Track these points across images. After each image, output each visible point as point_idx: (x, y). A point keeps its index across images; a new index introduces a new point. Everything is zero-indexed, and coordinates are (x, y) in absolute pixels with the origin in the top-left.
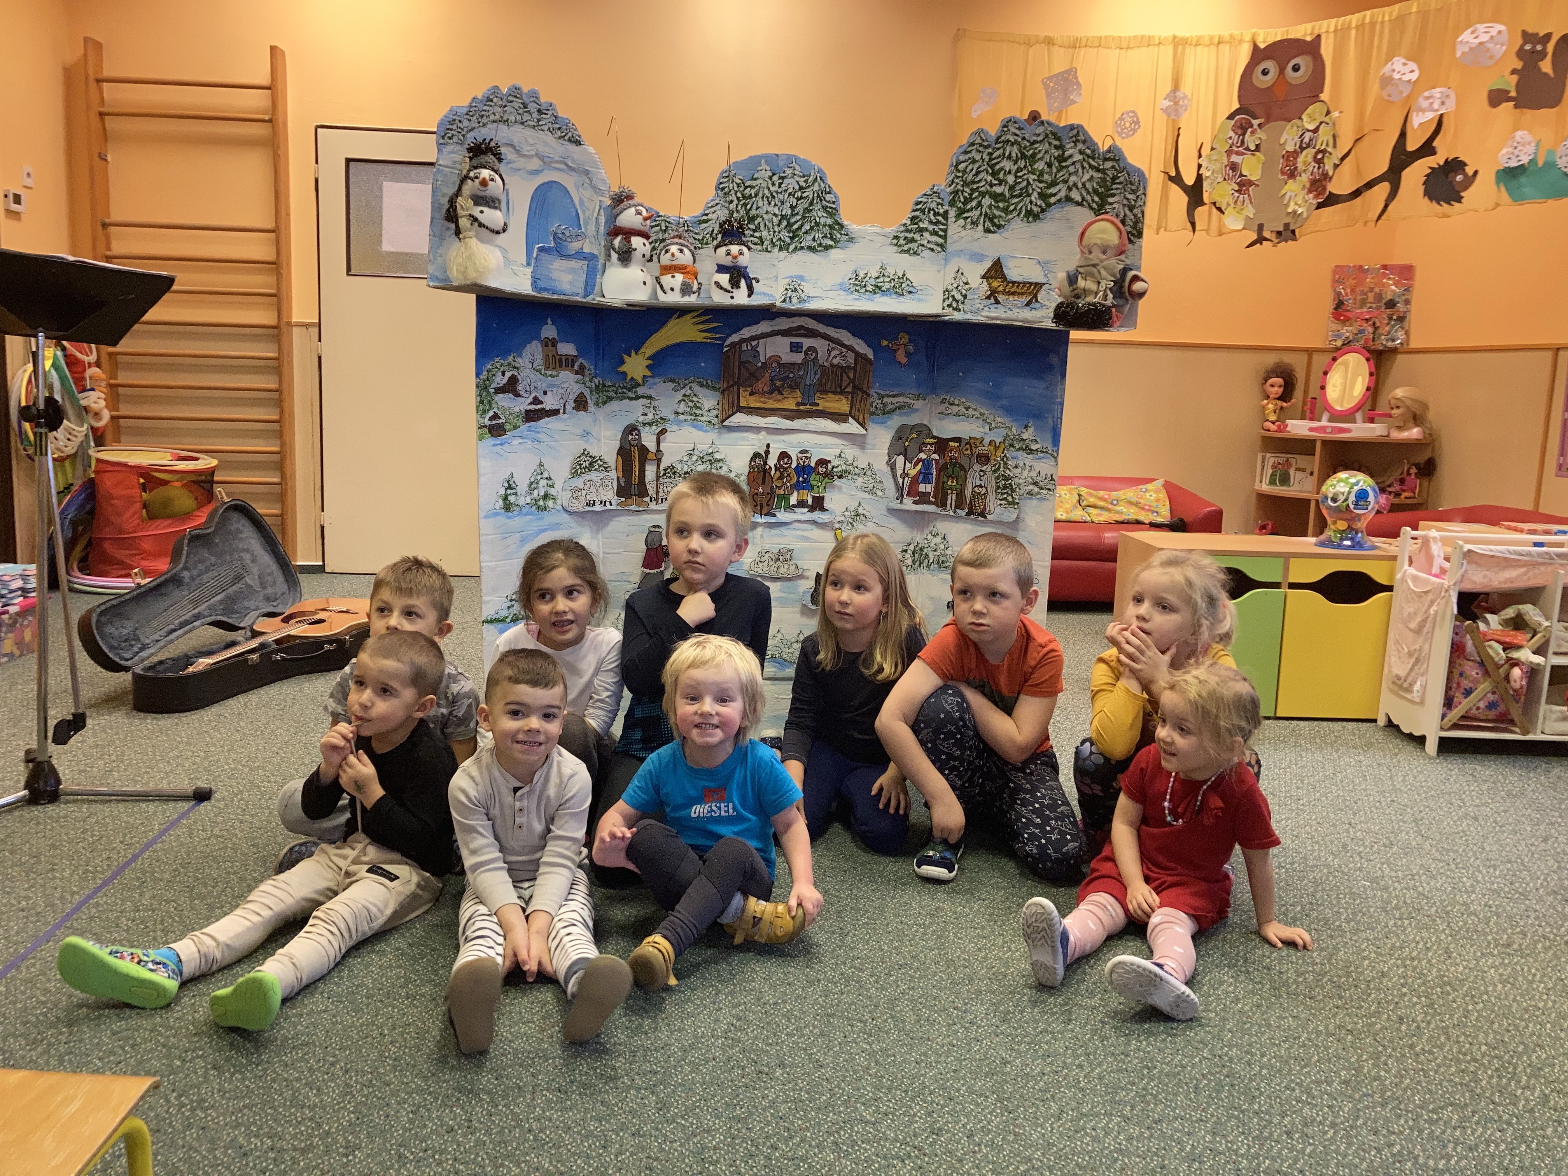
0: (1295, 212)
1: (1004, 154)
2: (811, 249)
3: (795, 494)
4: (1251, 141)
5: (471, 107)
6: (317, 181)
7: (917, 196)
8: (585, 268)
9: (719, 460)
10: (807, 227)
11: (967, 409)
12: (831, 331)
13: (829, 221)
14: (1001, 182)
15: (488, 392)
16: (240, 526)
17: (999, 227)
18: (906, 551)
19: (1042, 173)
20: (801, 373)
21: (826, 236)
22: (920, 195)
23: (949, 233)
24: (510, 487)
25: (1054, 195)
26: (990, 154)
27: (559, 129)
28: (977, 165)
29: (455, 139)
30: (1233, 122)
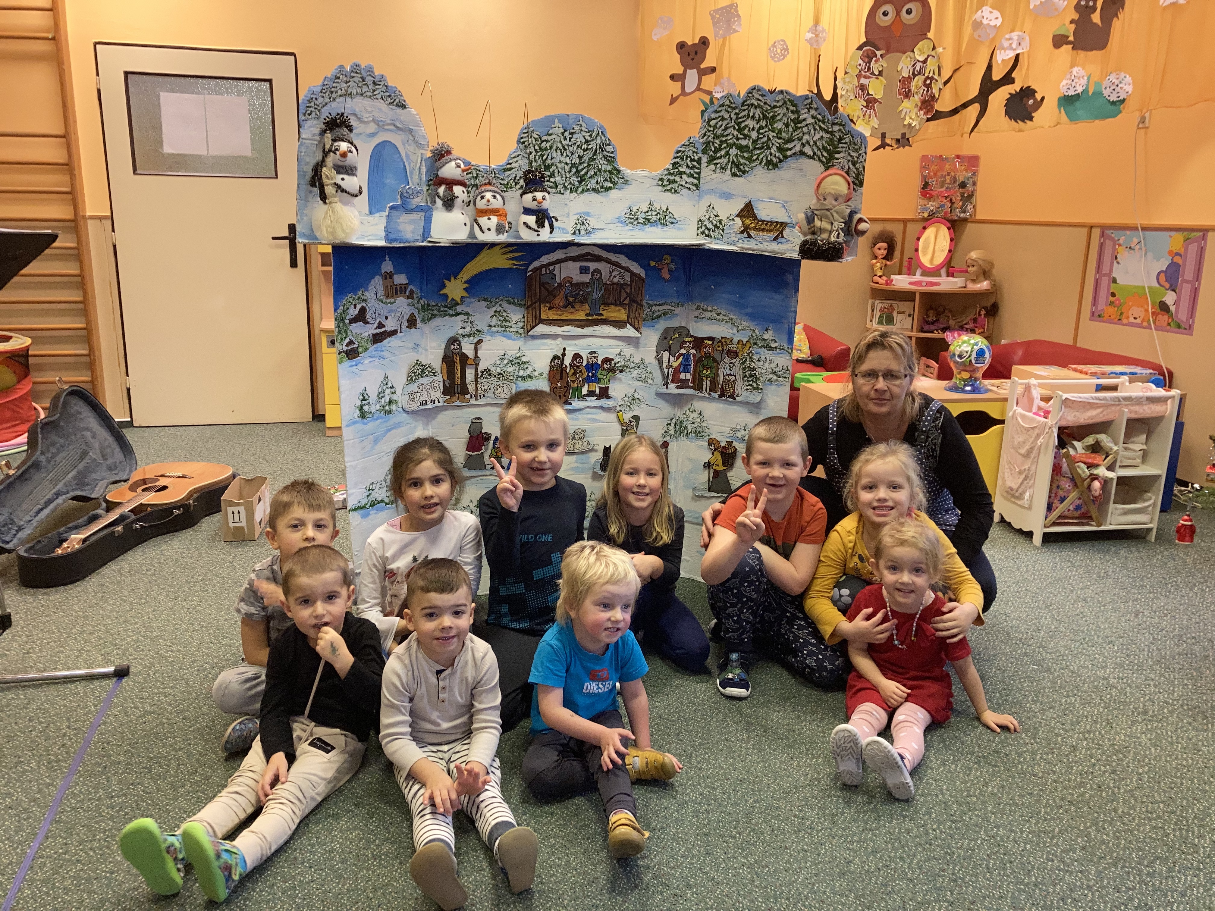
0: (910, 125)
1: (749, 115)
2: (595, 190)
3: (586, 386)
4: (875, 67)
5: (324, 85)
6: (99, 91)
7: (677, 146)
8: (423, 218)
9: (525, 363)
10: (592, 173)
11: (718, 314)
12: (612, 256)
13: (609, 168)
14: (746, 137)
15: (344, 323)
16: (78, 408)
17: (744, 172)
18: (670, 424)
19: (780, 131)
20: (589, 290)
21: (606, 180)
22: (679, 145)
23: (702, 175)
24: (364, 399)
25: (790, 149)
26: (737, 114)
27: (389, 96)
28: (725, 122)
29: (313, 115)
30: (861, 52)
